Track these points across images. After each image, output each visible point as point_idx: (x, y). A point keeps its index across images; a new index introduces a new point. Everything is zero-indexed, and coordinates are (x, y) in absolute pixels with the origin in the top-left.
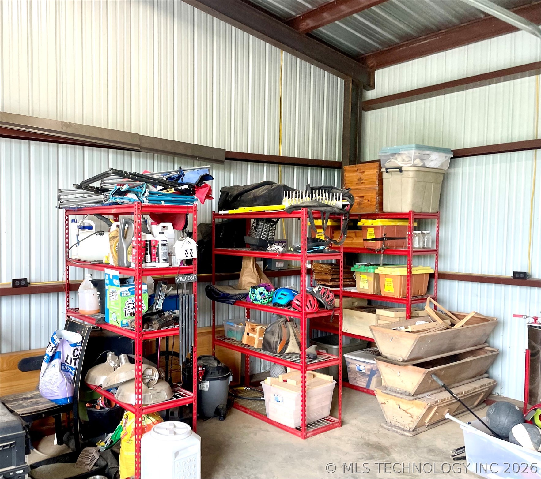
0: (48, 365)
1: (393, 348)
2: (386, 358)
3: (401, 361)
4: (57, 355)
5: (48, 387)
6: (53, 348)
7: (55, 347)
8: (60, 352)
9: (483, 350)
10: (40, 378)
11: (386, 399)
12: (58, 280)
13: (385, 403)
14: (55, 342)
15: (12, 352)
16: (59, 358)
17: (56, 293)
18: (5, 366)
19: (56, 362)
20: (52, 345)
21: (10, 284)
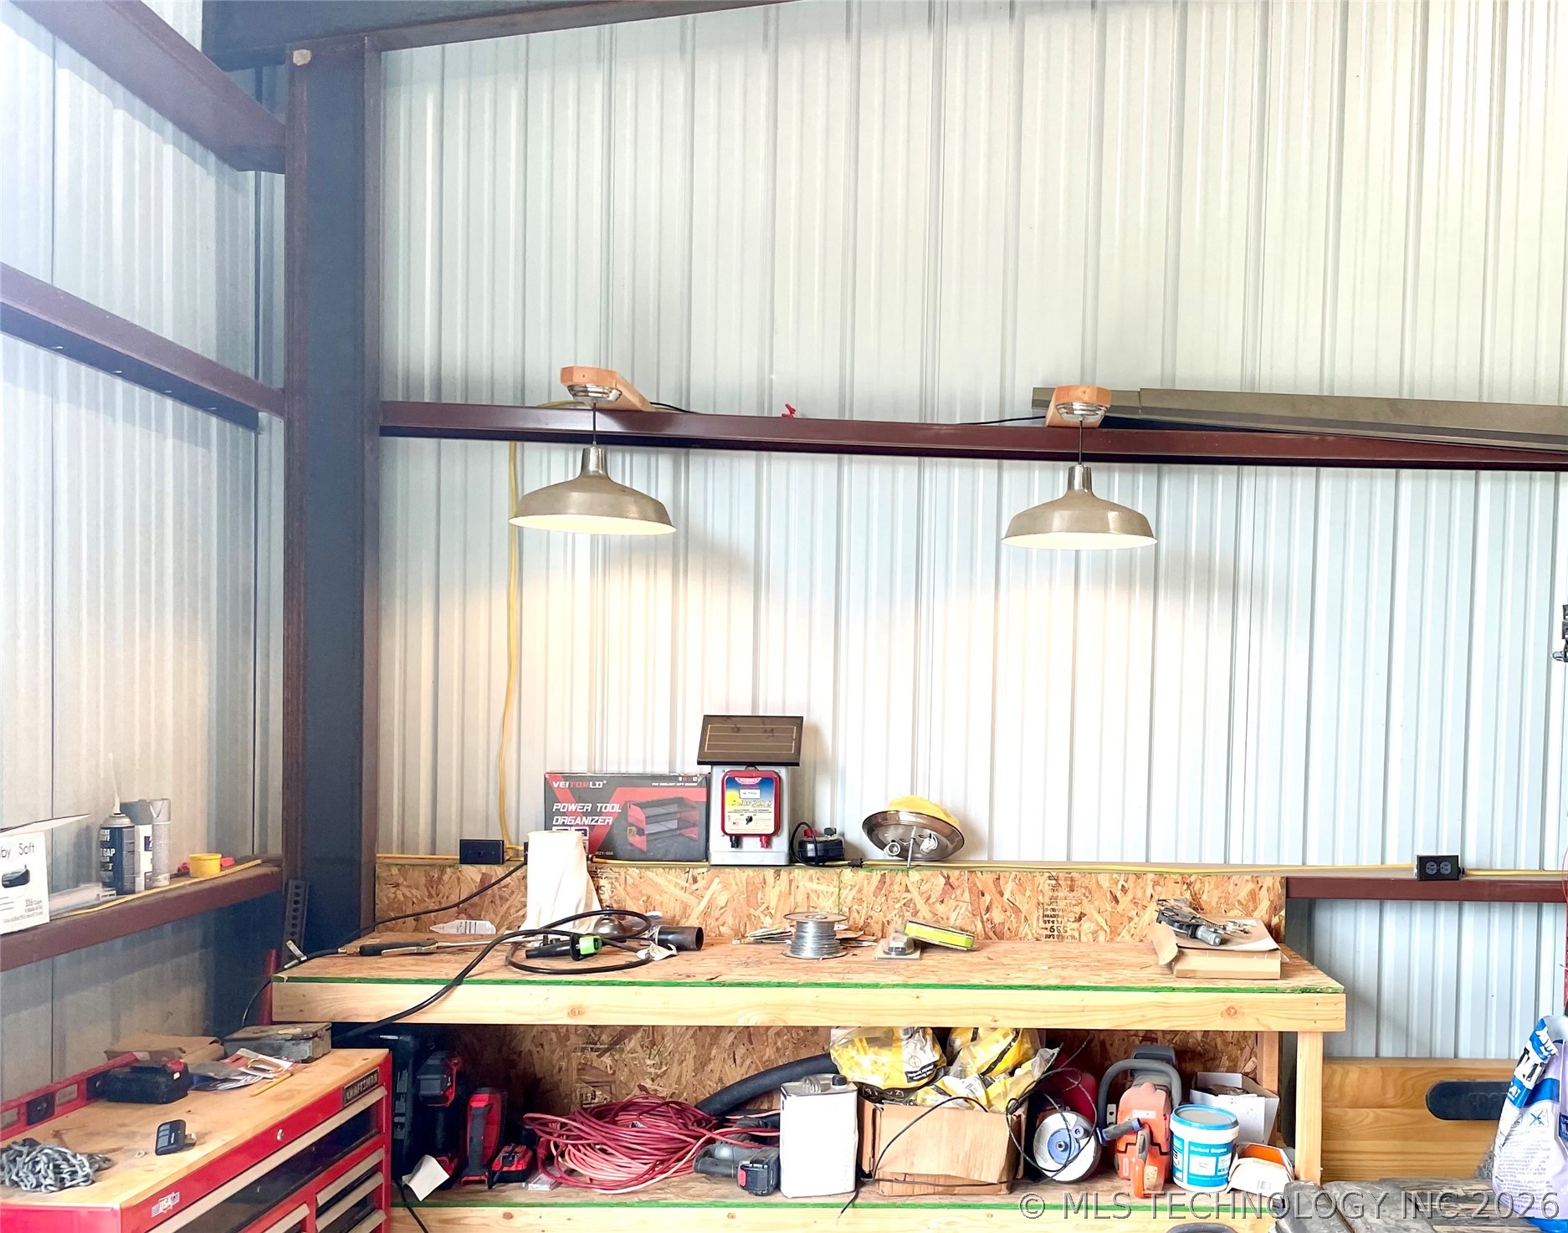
0: (1522, 1115)
4: (1546, 1089)
5: (1519, 1177)
6: (1536, 1065)
7: (1542, 1064)
8: (1555, 1082)
10: (1497, 1149)
12: (1541, 868)
14: (1542, 1048)
15: (1407, 1058)
16: (1554, 1097)
17: (1534, 906)
18: (1390, 1093)
19: (1543, 1107)
20: (1535, 1058)
21: (1410, 870)
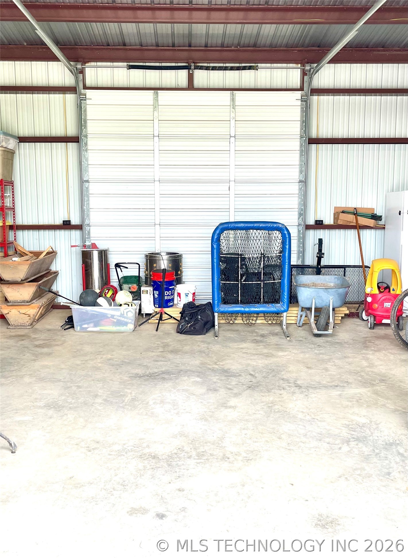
1: (13, 274)
2: (8, 281)
3: (20, 280)
9: (49, 274)
11: (9, 310)
13: (8, 313)
